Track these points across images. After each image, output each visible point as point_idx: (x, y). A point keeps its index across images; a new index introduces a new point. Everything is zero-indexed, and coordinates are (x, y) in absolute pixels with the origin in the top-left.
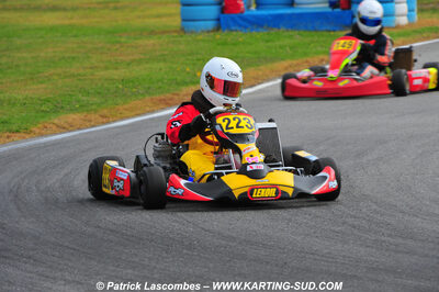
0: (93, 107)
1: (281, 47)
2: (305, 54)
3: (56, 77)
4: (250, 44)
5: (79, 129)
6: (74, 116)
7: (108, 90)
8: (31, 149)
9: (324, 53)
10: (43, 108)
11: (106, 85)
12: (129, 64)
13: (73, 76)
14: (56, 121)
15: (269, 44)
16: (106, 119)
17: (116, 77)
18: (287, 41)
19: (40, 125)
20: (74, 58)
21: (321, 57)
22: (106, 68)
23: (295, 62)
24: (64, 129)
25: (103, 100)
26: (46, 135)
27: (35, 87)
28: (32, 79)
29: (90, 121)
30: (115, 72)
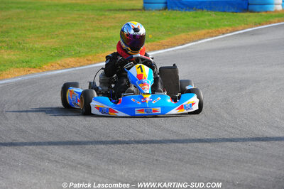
0: (83, 54)
1: (203, 21)
2: (217, 26)
3: (62, 35)
4: (184, 19)
5: (73, 67)
6: (70, 60)
7: (94, 44)
8: (42, 78)
9: (229, 26)
10: (53, 53)
11: (92, 41)
12: (108, 29)
13: (73, 34)
14: (59, 62)
15: (196, 19)
16: (90, 62)
17: (99, 36)
18: (207, 18)
19: (49, 64)
20: (75, 24)
21: (227, 28)
22: (94, 31)
23: (210, 31)
24: (64, 67)
25: (90, 50)
26: (52, 71)
27: (49, 40)
28: (47, 36)
29: (80, 63)
30: (99, 33)
